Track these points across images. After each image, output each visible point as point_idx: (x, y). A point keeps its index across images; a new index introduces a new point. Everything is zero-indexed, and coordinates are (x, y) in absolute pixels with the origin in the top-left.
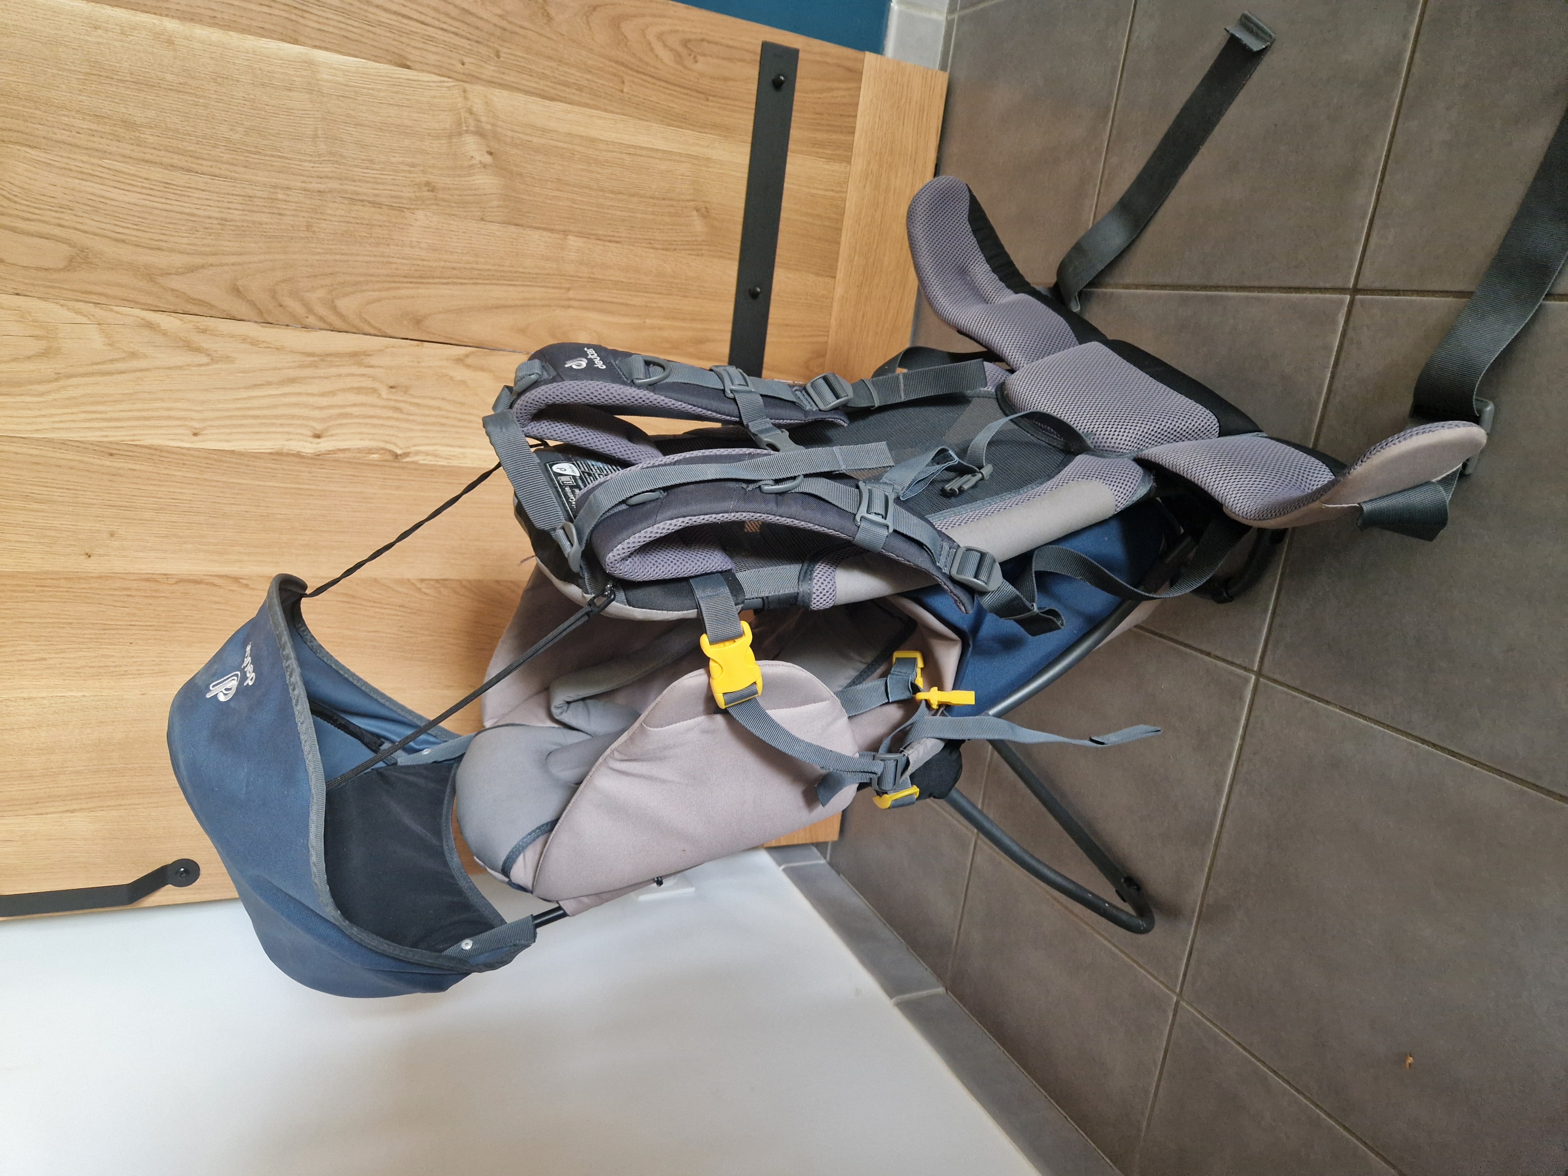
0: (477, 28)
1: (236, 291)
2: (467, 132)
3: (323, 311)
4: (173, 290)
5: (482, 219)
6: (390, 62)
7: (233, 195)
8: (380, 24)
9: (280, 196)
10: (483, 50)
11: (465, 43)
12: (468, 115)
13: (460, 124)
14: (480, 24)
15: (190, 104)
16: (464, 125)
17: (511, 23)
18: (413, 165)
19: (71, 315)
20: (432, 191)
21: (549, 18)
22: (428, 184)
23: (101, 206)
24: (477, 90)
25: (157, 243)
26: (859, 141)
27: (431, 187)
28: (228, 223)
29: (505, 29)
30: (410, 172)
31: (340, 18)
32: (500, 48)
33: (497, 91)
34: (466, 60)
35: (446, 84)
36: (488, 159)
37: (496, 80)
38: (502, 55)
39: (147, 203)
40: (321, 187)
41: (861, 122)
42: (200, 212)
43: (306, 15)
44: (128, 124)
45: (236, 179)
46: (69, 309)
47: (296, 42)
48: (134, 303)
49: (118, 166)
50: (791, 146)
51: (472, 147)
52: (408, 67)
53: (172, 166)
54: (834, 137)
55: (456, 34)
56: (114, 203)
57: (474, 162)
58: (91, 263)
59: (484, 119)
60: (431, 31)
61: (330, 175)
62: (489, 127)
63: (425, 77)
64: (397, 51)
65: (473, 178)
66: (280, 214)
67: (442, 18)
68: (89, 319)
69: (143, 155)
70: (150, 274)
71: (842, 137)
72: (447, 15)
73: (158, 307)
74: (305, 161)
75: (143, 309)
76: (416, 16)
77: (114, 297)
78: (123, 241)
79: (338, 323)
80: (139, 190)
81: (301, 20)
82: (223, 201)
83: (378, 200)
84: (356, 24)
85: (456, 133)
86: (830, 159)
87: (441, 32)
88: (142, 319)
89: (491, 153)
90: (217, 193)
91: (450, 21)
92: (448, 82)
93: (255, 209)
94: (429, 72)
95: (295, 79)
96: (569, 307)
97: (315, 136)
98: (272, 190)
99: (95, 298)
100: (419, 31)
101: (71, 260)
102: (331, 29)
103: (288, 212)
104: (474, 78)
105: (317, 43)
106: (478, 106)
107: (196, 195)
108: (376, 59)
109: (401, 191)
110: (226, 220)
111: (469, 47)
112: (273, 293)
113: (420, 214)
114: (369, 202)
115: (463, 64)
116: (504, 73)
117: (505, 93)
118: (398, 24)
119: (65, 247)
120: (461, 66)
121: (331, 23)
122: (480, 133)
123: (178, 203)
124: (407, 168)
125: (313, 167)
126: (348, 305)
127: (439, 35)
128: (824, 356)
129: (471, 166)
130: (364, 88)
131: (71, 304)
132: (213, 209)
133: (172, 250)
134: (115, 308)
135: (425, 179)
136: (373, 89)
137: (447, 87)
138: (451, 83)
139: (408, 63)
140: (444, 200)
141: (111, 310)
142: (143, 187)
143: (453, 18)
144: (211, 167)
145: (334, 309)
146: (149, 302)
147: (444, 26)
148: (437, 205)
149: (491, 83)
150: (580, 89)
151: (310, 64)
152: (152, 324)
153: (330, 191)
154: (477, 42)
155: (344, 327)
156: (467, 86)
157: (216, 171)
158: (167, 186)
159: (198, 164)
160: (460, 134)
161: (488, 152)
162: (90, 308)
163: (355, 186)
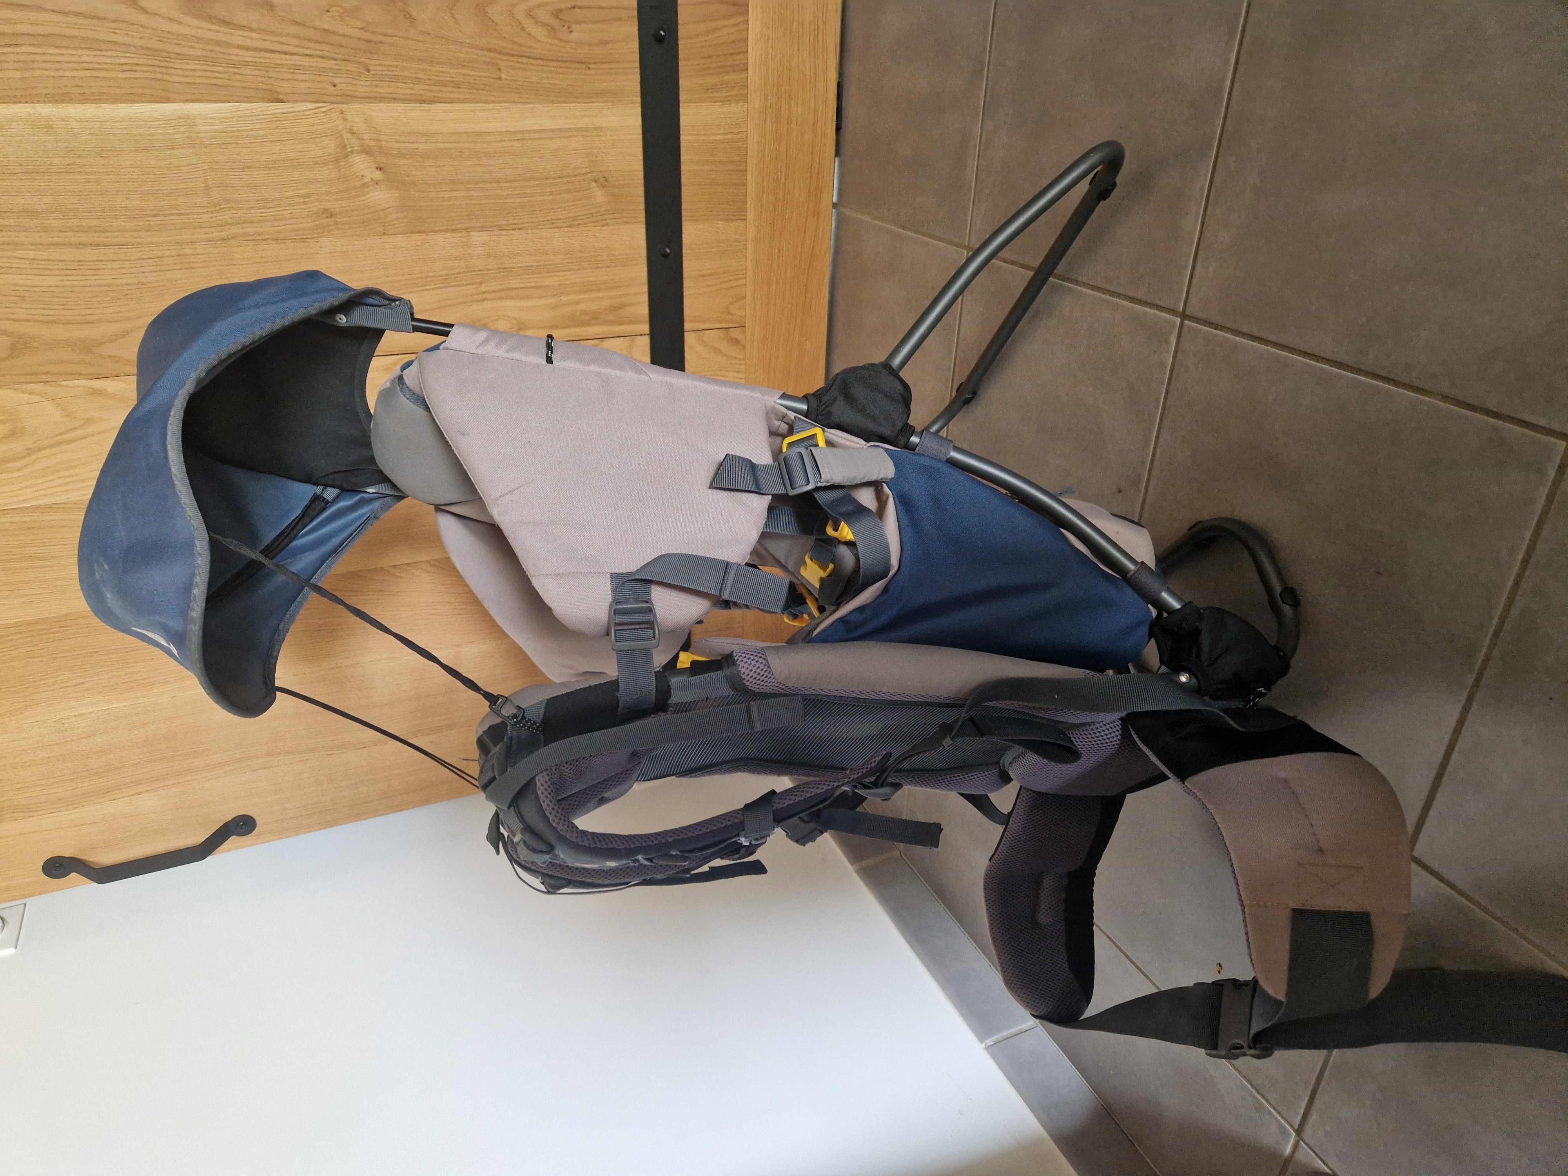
0: (341, 46)
2: (352, 152)
4: (110, 357)
5: (384, 234)
6: (263, 99)
7: (143, 259)
8: (246, 64)
9: (188, 251)
10: (352, 67)
11: (331, 64)
12: (350, 136)
13: (344, 147)
14: (343, 41)
15: (82, 183)
16: (348, 146)
17: (373, 33)
18: (307, 196)
19: (26, 397)
20: (331, 216)
21: (412, 19)
22: (325, 211)
23: (27, 294)
24: (354, 110)
25: (85, 317)
26: (753, 76)
27: (329, 214)
28: (144, 286)
29: (369, 41)
30: (305, 203)
31: (205, 67)
32: (368, 61)
33: (373, 106)
34: (337, 81)
35: (322, 110)
36: (378, 175)
37: (371, 95)
38: (371, 68)
39: (67, 283)
40: (224, 234)
41: (754, 55)
42: (117, 282)
43: (170, 71)
44: (32, 213)
45: (142, 244)
46: (23, 392)
47: (167, 100)
48: (78, 375)
49: (31, 254)
50: (682, 97)
51: (362, 166)
52: (282, 101)
53: (80, 244)
54: (726, 78)
55: (322, 57)
56: (36, 289)
57: (365, 180)
58: (30, 347)
59: (366, 136)
60: (296, 60)
61: (230, 221)
62: (373, 143)
63: (300, 107)
64: (268, 87)
65: (367, 197)
66: (191, 268)
67: (306, 44)
68: (42, 397)
69: (51, 239)
70: (87, 347)
71: (733, 77)
72: (310, 40)
73: (101, 374)
74: (203, 213)
75: (88, 379)
77: (59, 374)
78: (54, 322)
80: (57, 272)
81: (167, 78)
82: (135, 267)
83: (282, 235)
84: (221, 69)
85: (343, 154)
86: (725, 101)
87: (307, 59)
88: (89, 388)
89: (380, 169)
90: (128, 261)
91: (312, 45)
92: (323, 107)
93: (167, 268)
94: (303, 101)
95: (175, 136)
96: (484, 300)
97: (207, 188)
98: (179, 247)
99: (44, 378)
100: (284, 62)
101: (13, 347)
102: (198, 80)
104: (348, 98)
105: (189, 97)
106: (359, 125)
107: (109, 267)
108: (249, 99)
109: (302, 223)
110: (143, 284)
111: (337, 67)
113: (325, 242)
114: (273, 240)
115: (334, 86)
116: (376, 86)
117: (382, 106)
118: (262, 60)
119: (5, 337)
120: (333, 88)
121: (198, 73)
122: (366, 151)
123: (96, 277)
124: (302, 200)
125: (211, 218)
127: (306, 62)
128: (744, 298)
129: (364, 185)
130: (242, 131)
131: (24, 386)
132: (129, 275)
133: (100, 321)
134: (63, 383)
135: (322, 207)
136: (252, 130)
137: (323, 112)
138: (327, 107)
139: (281, 97)
140: (344, 224)
141: (60, 386)
142: (59, 269)
143: (317, 42)
144: (117, 237)
146: (91, 372)
147: (308, 52)
148: (339, 229)
149: (365, 99)
150: (457, 86)
151: (186, 118)
152: (99, 390)
153: (233, 238)
154: (344, 60)
156: (344, 107)
157: (122, 240)
158: (81, 263)
159: (105, 237)
160: (346, 156)
161: (377, 168)
162: (40, 387)
163: (256, 227)
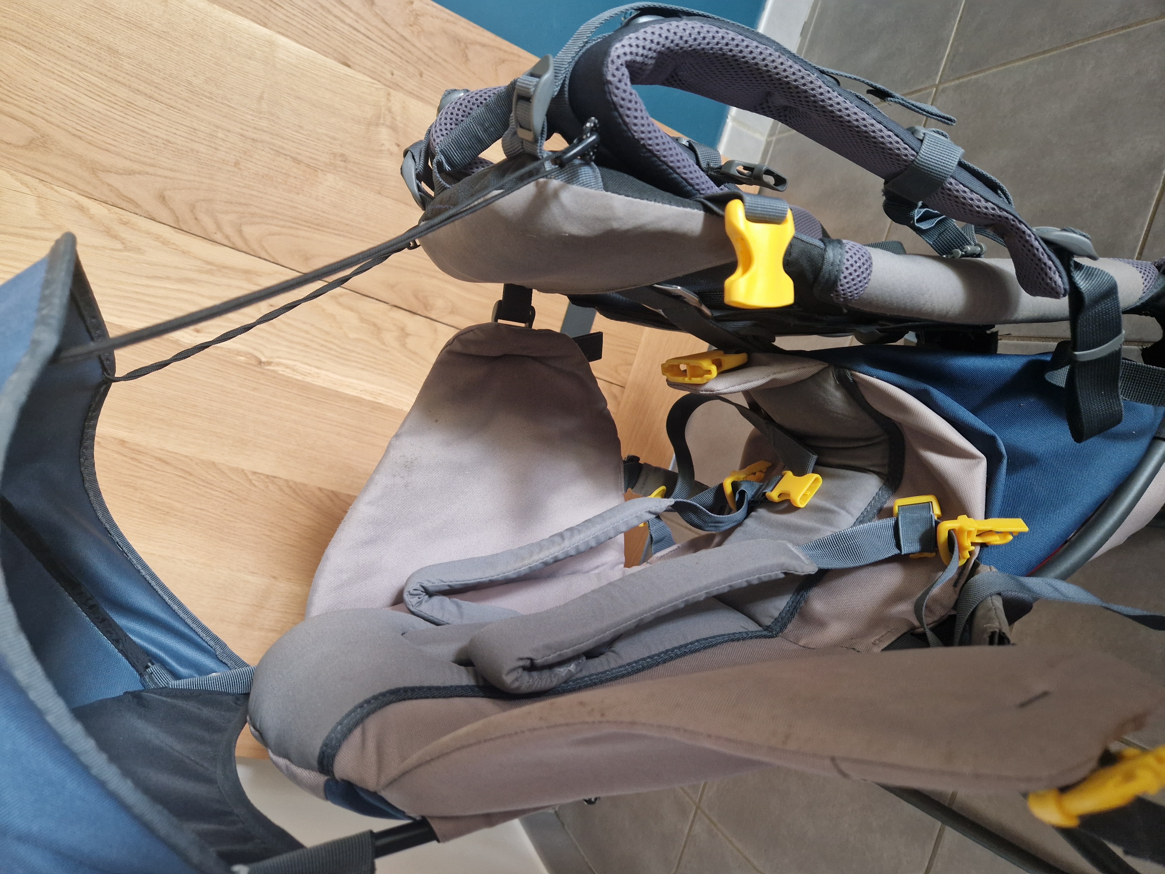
0: (410, 52)
1: (162, 198)
2: (383, 124)
3: (229, 230)
4: (109, 185)
5: (379, 193)
6: (336, 59)
7: (181, 124)
8: (335, 30)
9: (220, 135)
10: (410, 69)
11: (398, 60)
12: (387, 112)
13: (379, 117)
14: (413, 49)
15: (166, 48)
16: (382, 119)
17: (436, 54)
18: (335, 139)
19: (18, 184)
20: (345, 161)
21: (467, 59)
22: (342, 155)
23: (70, 106)
24: (398, 97)
25: (107, 145)
27: (344, 159)
28: (170, 144)
29: (430, 58)
30: (331, 143)
31: (304, 17)
32: (424, 71)
33: (414, 101)
34: (395, 72)
35: (376, 86)
36: (395, 149)
37: (415, 93)
38: (424, 76)
39: (109, 113)
40: (255, 136)
42: (151, 131)
43: (278, 8)
44: (112, 51)
45: (187, 113)
46: (17, 179)
47: (265, 25)
48: (73, 187)
49: (94, 79)
51: (385, 137)
52: (349, 66)
53: (138, 90)
55: (392, 52)
56: (81, 106)
57: (383, 148)
58: (48, 148)
59: (398, 118)
60: (373, 45)
61: (265, 129)
62: (401, 125)
63: (360, 76)
64: (342, 52)
65: (379, 160)
66: (216, 149)
67: (385, 38)
68: (32, 191)
69: (117, 76)
70: (95, 169)
72: (389, 37)
73: (91, 195)
74: (247, 113)
75: (79, 194)
76: (363, 30)
77: (58, 179)
78: (80, 138)
79: (240, 244)
80: (106, 102)
81: (273, 10)
82: (171, 127)
83: (299, 157)
84: (316, 25)
85: (375, 122)
87: (381, 48)
88: (76, 201)
89: (398, 146)
90: (169, 120)
91: (390, 42)
92: (376, 84)
93: (197, 139)
94: (364, 74)
95: (257, 52)
96: (434, 277)
97: (261, 98)
98: (214, 129)
99: (42, 176)
100: (363, 42)
101: (31, 141)
102: (294, 23)
103: (222, 148)
104: (398, 87)
105: (282, 31)
106: (396, 108)
107: (150, 117)
108: (325, 54)
109: (320, 156)
110: (170, 142)
111: (400, 64)
112: (192, 208)
113: (330, 177)
114: (291, 157)
115: (392, 74)
116: (422, 89)
117: (420, 104)
118: (349, 33)
119: (30, 129)
120: (391, 76)
121: (297, 19)
122: (393, 128)
123: (134, 120)
124: (328, 139)
125: (253, 120)
126: (251, 231)
127: (379, 50)
128: (631, 364)
129: (381, 151)
130: (308, 72)
131: (20, 175)
132: (162, 131)
133: (118, 154)
134: (56, 188)
135: (342, 151)
136: (317, 75)
137: (375, 88)
138: (379, 85)
139: (350, 63)
140: (351, 170)
141: (52, 189)
142: (109, 101)
143: (393, 40)
144: (169, 99)
145: (240, 232)
146: (86, 190)
147: (385, 44)
148: (346, 173)
149: (410, 93)
151: (271, 43)
152: (83, 207)
153: (262, 141)
154: (407, 62)
155: (245, 249)
156: (391, 91)
157: (173, 103)
158: (129, 104)
159: (160, 94)
160: (377, 125)
161: (396, 144)
162: (35, 183)
163: (283, 142)
